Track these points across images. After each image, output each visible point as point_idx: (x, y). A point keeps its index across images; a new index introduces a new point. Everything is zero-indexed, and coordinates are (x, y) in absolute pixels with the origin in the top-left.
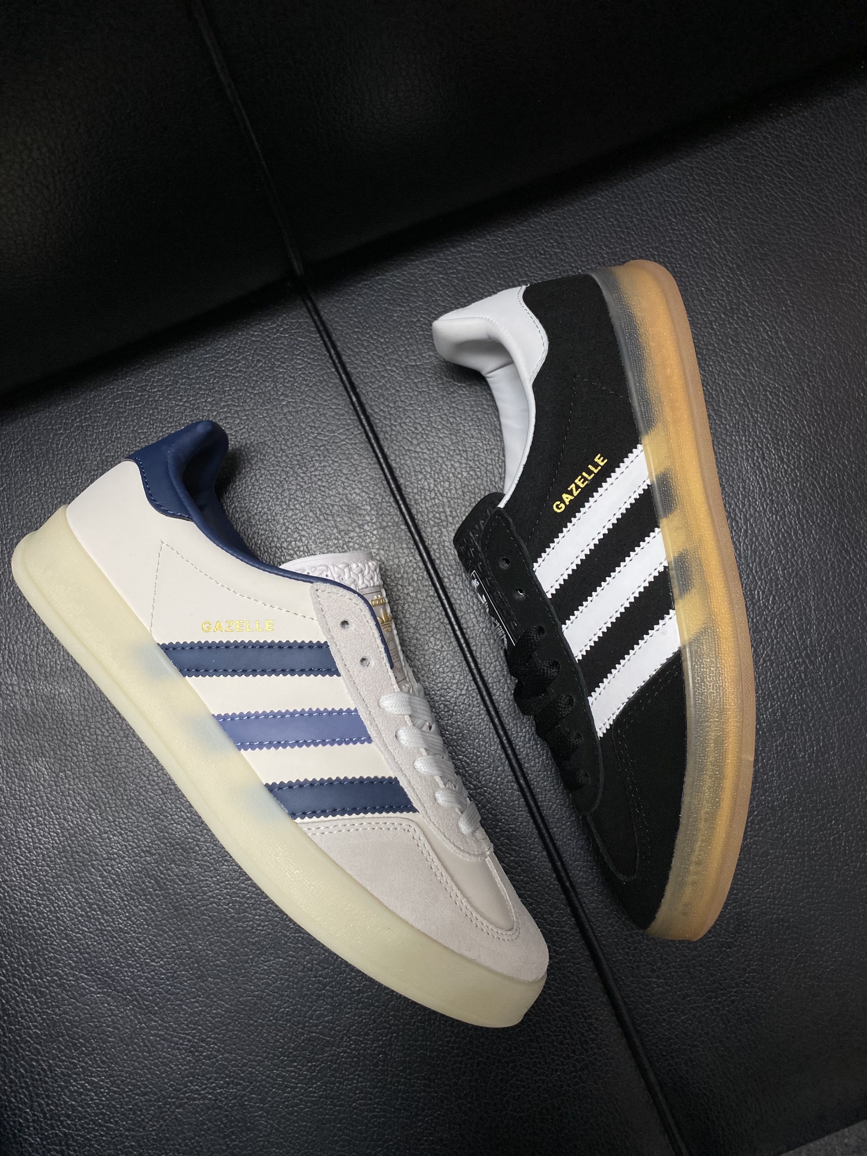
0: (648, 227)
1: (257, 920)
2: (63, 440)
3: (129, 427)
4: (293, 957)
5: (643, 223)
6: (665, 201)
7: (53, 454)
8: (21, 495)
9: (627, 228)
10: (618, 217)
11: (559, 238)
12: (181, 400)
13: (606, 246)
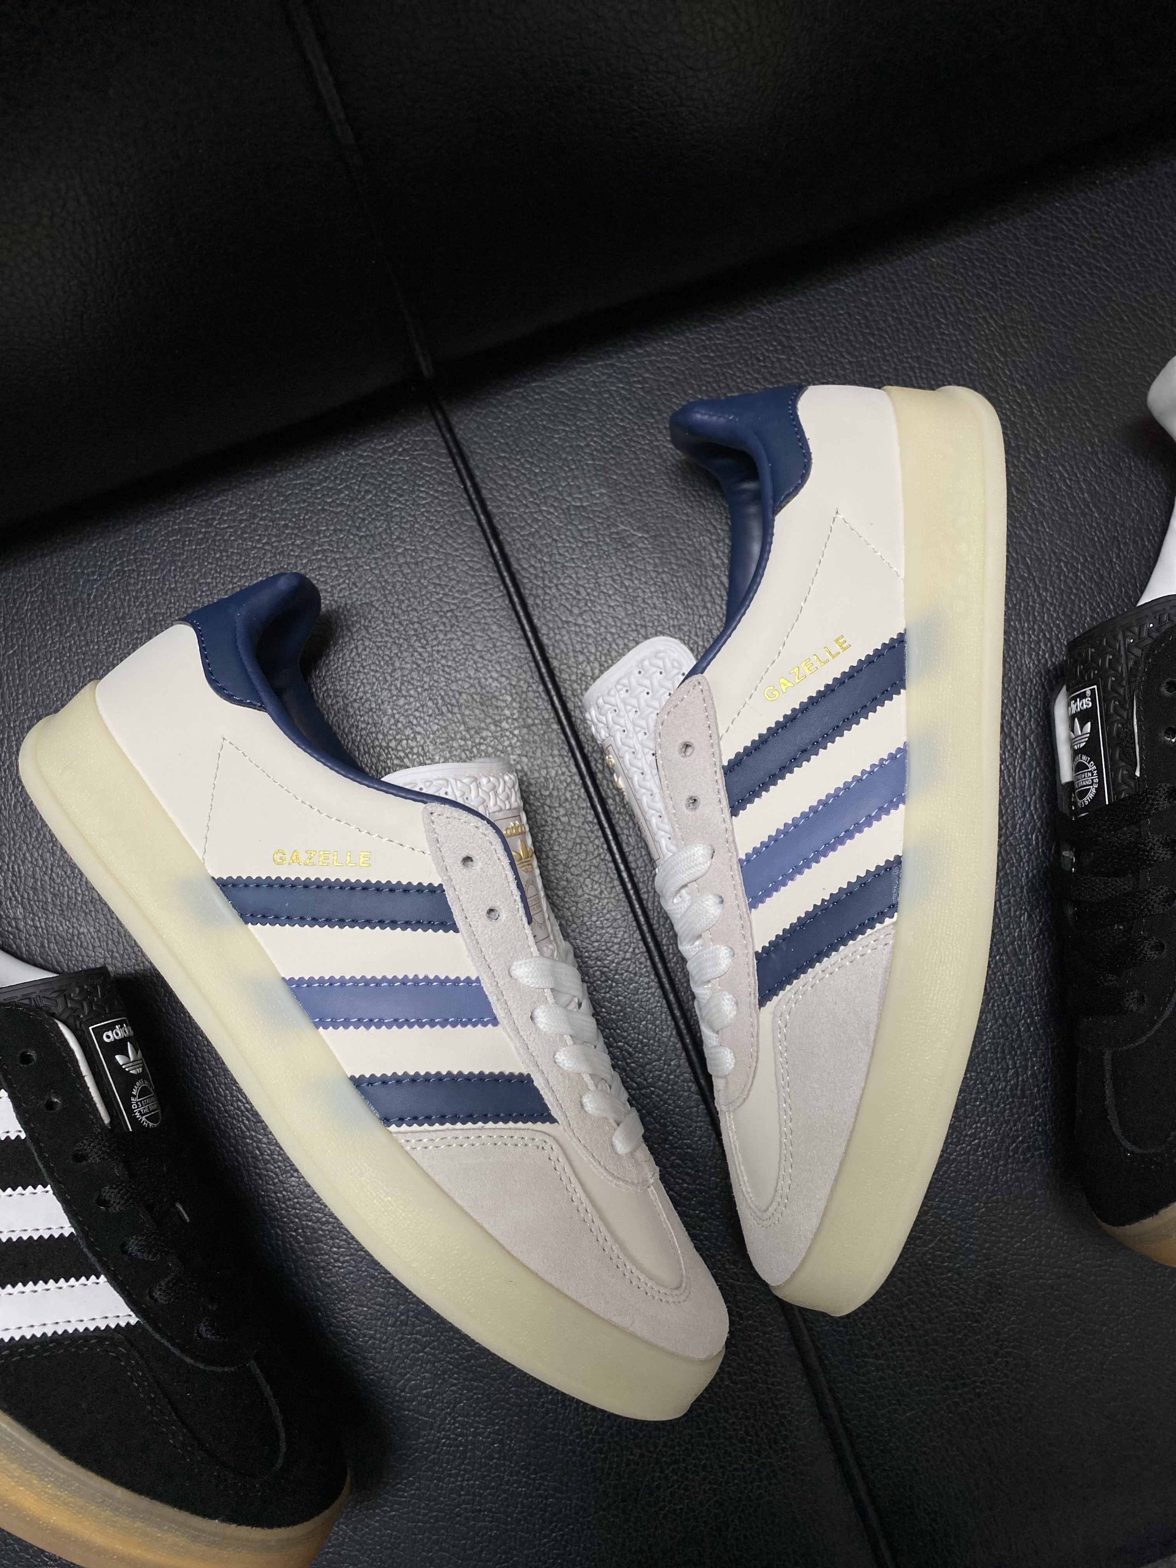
0: (908, 330)
1: (335, 1253)
2: (97, 589)
3: (187, 574)
4: (382, 1305)
5: (901, 323)
6: (932, 294)
7: (83, 608)
8: (37, 661)
9: (879, 329)
10: (868, 314)
11: (784, 339)
12: (259, 541)
13: (849, 353)
